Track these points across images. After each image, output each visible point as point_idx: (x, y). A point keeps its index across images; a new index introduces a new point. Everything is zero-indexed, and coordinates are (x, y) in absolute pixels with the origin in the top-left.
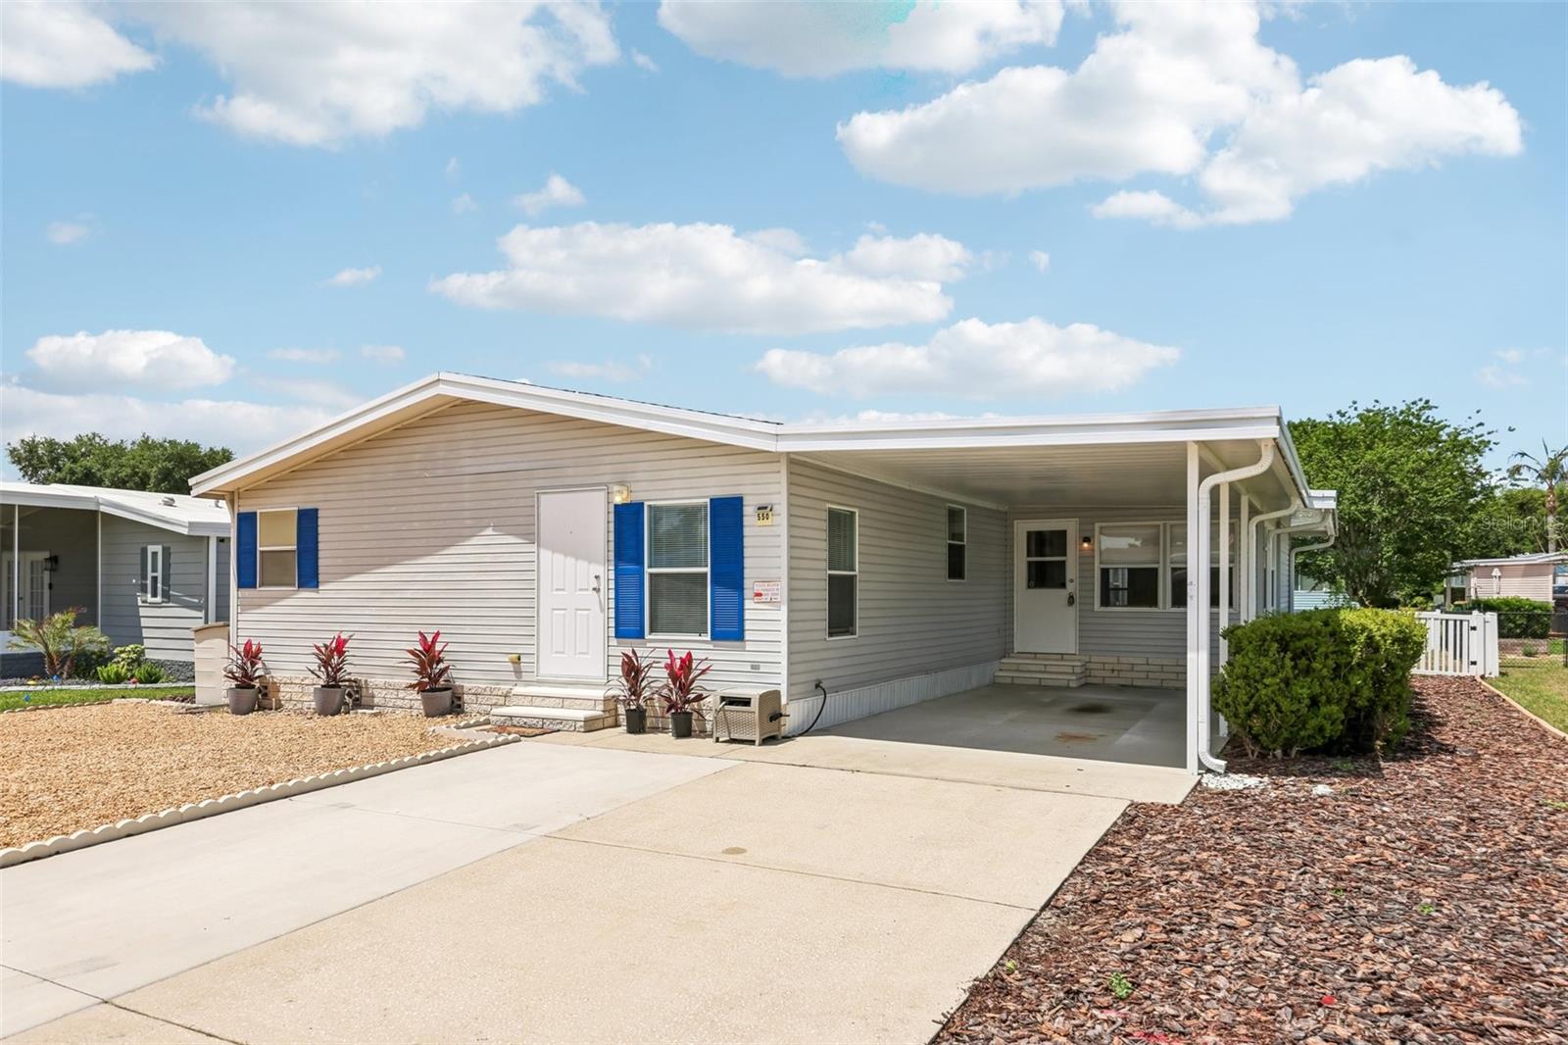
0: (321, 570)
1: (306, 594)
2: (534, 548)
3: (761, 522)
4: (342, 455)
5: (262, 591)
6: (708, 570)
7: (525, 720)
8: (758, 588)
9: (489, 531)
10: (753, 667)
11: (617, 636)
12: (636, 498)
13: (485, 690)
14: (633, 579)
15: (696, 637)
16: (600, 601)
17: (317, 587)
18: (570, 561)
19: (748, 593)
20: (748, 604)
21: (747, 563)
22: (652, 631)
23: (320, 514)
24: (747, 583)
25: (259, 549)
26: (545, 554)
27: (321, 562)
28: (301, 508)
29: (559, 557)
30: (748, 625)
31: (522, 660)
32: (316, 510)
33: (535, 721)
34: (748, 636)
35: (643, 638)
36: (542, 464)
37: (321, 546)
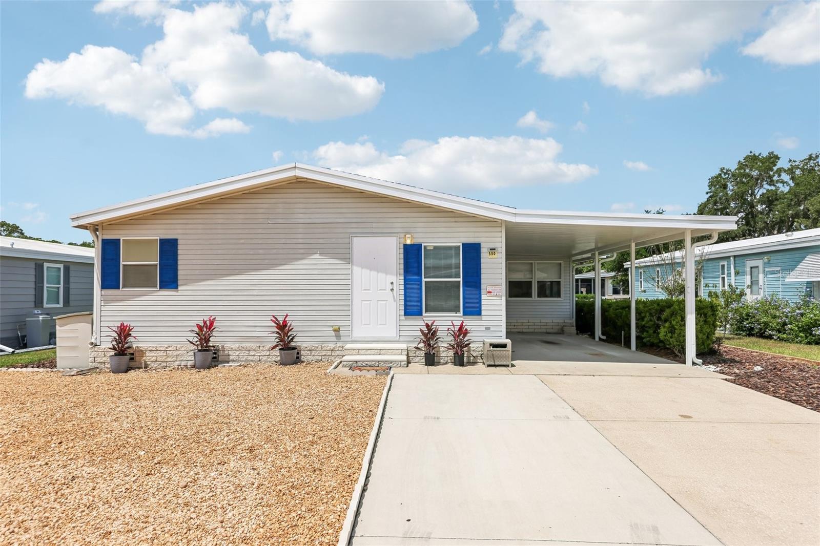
0: (179, 277)
1: (167, 293)
2: (349, 266)
3: (491, 256)
4: (199, 206)
5: (123, 291)
6: (461, 280)
7: (367, 363)
8: (489, 289)
9: (317, 256)
10: (486, 328)
11: (405, 314)
12: (417, 241)
13: (317, 347)
14: (415, 285)
15: (454, 314)
16: (394, 296)
17: (177, 288)
18: (374, 273)
19: (483, 292)
20: (484, 297)
21: (483, 276)
22: (426, 311)
23: (179, 242)
24: (483, 287)
25: (122, 263)
26: (356, 269)
27: (180, 273)
28: (161, 238)
29: (366, 272)
30: (483, 308)
31: (340, 330)
32: (176, 240)
33: (373, 363)
34: (483, 313)
35: (422, 315)
36: (354, 220)
37: (179, 262)
